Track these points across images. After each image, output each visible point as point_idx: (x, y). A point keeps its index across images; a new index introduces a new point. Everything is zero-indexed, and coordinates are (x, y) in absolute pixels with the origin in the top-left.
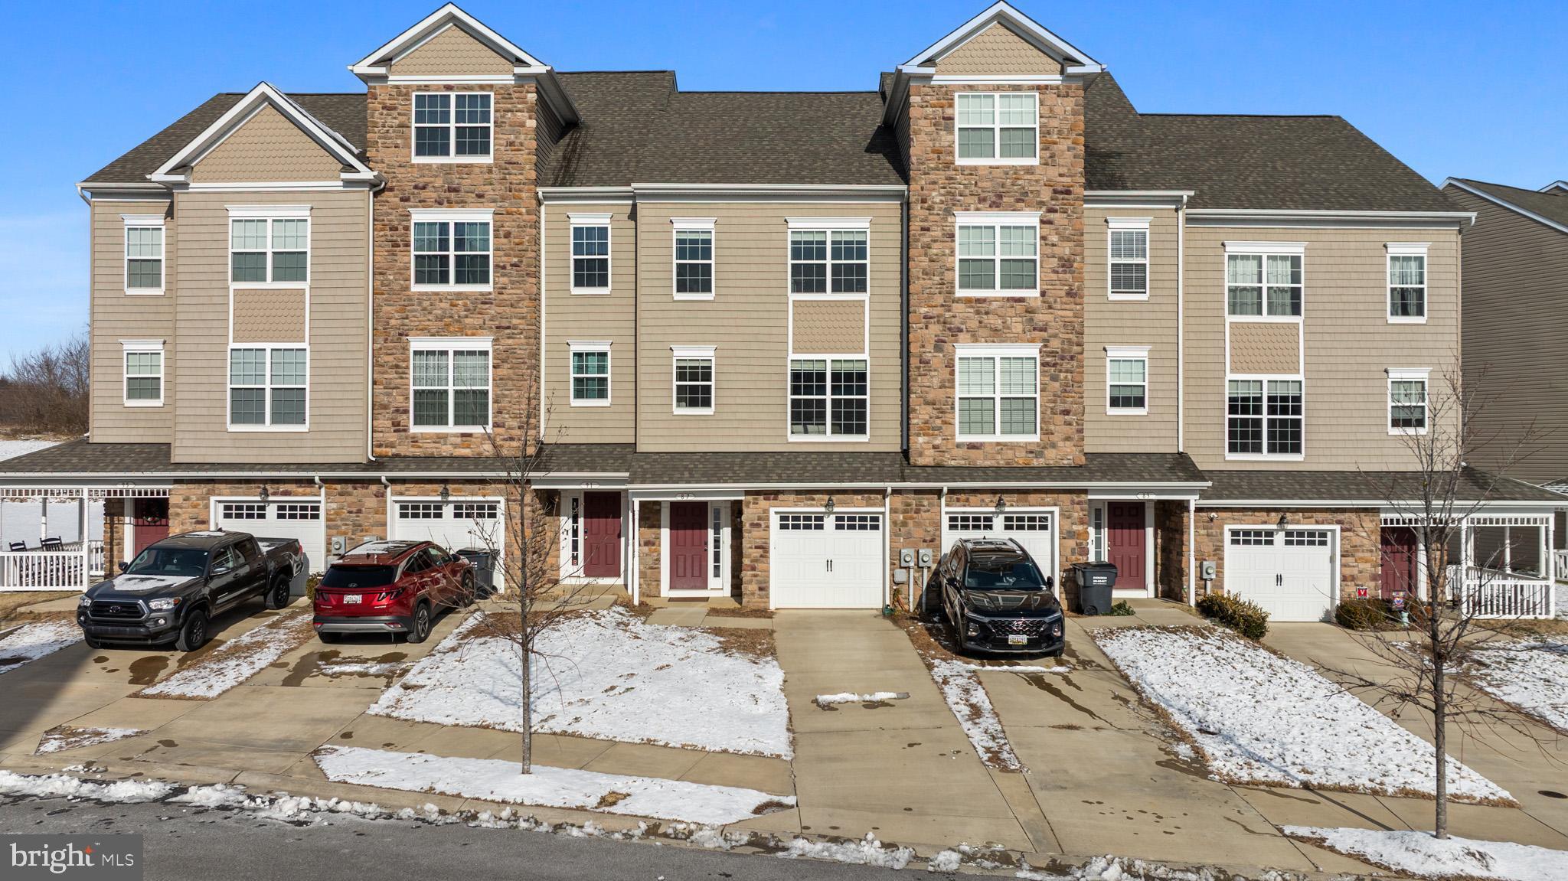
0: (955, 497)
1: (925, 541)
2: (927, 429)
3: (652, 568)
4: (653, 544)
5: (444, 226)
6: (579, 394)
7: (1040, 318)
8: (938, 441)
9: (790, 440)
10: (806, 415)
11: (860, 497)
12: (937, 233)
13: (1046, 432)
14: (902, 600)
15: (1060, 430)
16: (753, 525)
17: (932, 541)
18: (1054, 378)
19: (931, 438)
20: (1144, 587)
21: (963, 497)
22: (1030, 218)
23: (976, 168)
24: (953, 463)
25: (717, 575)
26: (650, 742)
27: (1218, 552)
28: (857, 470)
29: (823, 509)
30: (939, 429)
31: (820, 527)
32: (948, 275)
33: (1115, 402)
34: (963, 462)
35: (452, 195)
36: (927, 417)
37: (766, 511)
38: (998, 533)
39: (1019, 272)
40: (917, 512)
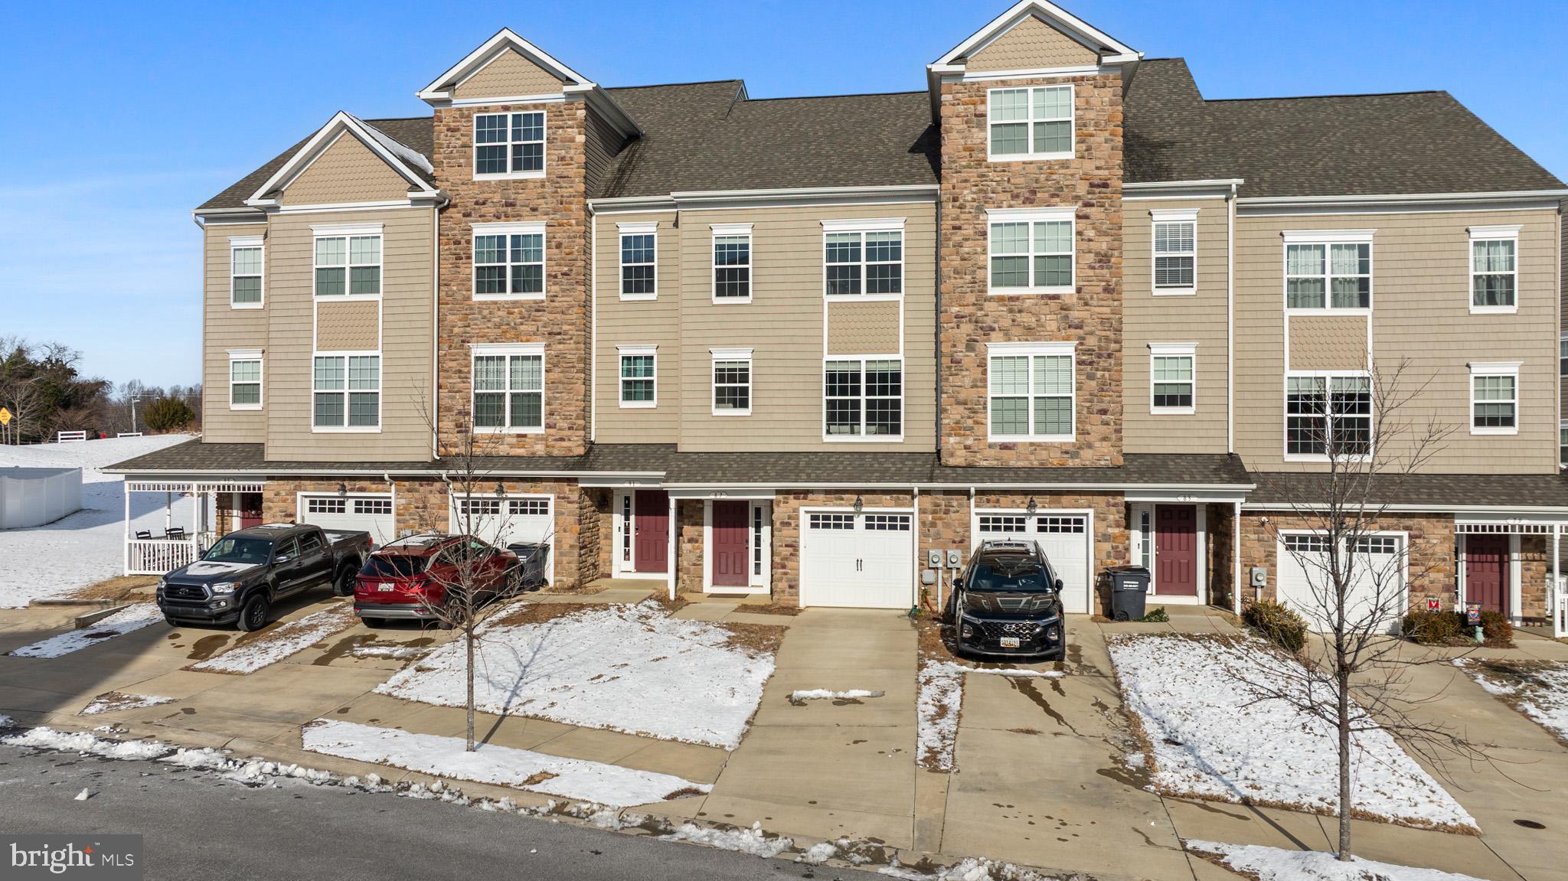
0: (985, 498)
1: (954, 542)
2: (958, 429)
3: (694, 565)
4: (697, 541)
5: (502, 239)
6: (628, 396)
7: (1075, 315)
8: (970, 442)
9: (825, 440)
10: (841, 415)
11: (888, 497)
12: (968, 231)
13: (1082, 432)
14: (930, 601)
15: (1097, 430)
16: (782, 523)
17: (961, 542)
18: (1091, 377)
19: (962, 438)
20: (1195, 593)
21: (993, 497)
22: (1066, 213)
23: (1008, 164)
24: (985, 464)
25: (758, 572)
26: (609, 729)
27: (1270, 557)
28: (887, 470)
29: (852, 509)
30: (971, 429)
31: (850, 527)
32: (980, 274)
33: (1160, 401)
34: (995, 462)
35: (509, 210)
36: (958, 417)
37: (796, 510)
38: (1030, 535)
39: (1053, 269)
40: (947, 512)
